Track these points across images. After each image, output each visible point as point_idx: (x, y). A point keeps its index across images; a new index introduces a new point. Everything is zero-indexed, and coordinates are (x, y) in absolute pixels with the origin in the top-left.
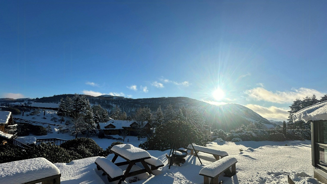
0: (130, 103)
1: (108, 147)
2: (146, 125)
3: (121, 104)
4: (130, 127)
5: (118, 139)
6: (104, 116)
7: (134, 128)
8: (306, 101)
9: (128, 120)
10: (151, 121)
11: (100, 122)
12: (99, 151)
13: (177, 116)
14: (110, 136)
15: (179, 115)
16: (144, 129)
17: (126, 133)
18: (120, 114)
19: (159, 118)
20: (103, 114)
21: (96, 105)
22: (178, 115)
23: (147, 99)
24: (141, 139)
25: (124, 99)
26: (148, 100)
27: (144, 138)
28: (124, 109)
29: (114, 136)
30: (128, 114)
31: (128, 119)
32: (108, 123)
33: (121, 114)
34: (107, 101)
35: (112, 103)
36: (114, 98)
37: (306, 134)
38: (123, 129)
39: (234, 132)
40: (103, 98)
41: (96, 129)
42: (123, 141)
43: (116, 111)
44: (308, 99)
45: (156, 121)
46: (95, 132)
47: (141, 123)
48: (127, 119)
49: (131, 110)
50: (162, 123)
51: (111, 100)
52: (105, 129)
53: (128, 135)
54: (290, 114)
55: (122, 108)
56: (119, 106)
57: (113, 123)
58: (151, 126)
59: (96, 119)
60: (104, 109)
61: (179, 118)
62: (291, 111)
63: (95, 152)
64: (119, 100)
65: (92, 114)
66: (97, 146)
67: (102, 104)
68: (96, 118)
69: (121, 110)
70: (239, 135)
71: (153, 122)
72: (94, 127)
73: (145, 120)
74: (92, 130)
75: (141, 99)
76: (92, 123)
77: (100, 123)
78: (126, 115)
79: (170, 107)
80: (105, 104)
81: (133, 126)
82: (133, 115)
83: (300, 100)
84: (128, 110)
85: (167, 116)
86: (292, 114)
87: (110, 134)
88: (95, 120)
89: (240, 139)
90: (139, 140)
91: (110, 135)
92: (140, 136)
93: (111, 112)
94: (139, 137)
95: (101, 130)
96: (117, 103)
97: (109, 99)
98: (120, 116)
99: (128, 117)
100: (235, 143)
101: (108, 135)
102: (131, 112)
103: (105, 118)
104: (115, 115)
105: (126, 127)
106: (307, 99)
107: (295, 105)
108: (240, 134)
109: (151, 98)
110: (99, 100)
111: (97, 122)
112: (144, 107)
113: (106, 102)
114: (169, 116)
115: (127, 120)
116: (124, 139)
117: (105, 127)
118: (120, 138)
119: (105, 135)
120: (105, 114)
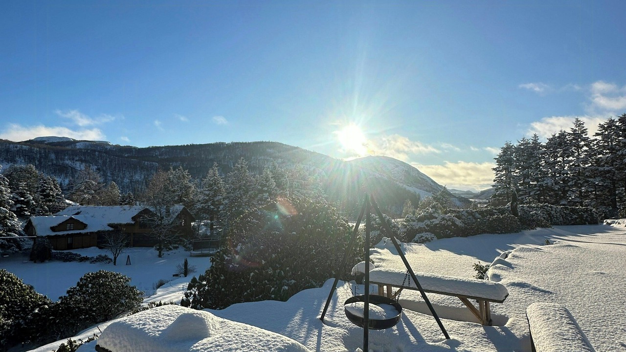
0: (126, 157)
1: (68, 292)
2: (178, 215)
3: (100, 161)
4: (133, 223)
5: (97, 258)
6: (48, 195)
7: (143, 225)
8: (522, 147)
9: (126, 204)
10: (193, 205)
11: (33, 214)
12: (33, 309)
13: (259, 187)
14: (71, 254)
15: (265, 186)
16: (173, 225)
17: (122, 242)
18: (99, 189)
19: (215, 196)
20: (43, 191)
21: (21, 164)
22: (263, 186)
23: (177, 146)
24: (166, 253)
25: (109, 147)
26: (178, 151)
27: (174, 251)
28: (112, 174)
29: (83, 253)
30: (123, 189)
31: (125, 201)
32: (65, 216)
33: (103, 189)
34: (57, 153)
35: (73, 159)
36: (78, 146)
37: (543, 213)
38: (111, 229)
39: (414, 219)
40: (41, 146)
41: (20, 234)
42: (112, 263)
43: (86, 182)
44: (525, 144)
45: (206, 201)
46: (19, 246)
47: (163, 210)
48: (123, 202)
49: (132, 176)
50: (221, 207)
51: (70, 152)
52: (53, 234)
53: (127, 245)
54: (497, 175)
55: (104, 171)
56: (96, 167)
57: (78, 214)
58: (194, 216)
59: (19, 205)
60: (46, 176)
61: (266, 192)
62: (498, 168)
63: (18, 313)
64: (95, 151)
65: (6, 191)
66: (24, 290)
67: (40, 162)
68: (22, 202)
69: (101, 180)
70: (427, 226)
71: (199, 206)
72: (14, 231)
73: (177, 202)
74: (9, 240)
75: (160, 147)
76: (5, 218)
77: (34, 218)
78: (117, 191)
79: (242, 167)
80: (50, 163)
81: (141, 219)
82: (138, 191)
83: (513, 145)
84: (123, 178)
85: (234, 189)
86: (499, 174)
87: (70, 247)
88: (17, 208)
89: (433, 235)
90: (160, 256)
91: (71, 251)
92: (162, 247)
93: (69, 184)
94: (160, 250)
95: (38, 237)
96: (88, 158)
97: (63, 148)
98: (99, 194)
99: (123, 198)
100: (426, 246)
101: (65, 251)
102: (131, 182)
103: (50, 201)
104: (83, 191)
105: (120, 225)
106: (523, 144)
107: (504, 155)
108: (429, 223)
109: (187, 145)
110: (31, 151)
111: (24, 215)
112: (171, 168)
113: (53, 156)
114: (240, 188)
115: (121, 204)
116: (115, 258)
117: (53, 229)
118: (103, 254)
119: (53, 251)
120: (51, 189)
